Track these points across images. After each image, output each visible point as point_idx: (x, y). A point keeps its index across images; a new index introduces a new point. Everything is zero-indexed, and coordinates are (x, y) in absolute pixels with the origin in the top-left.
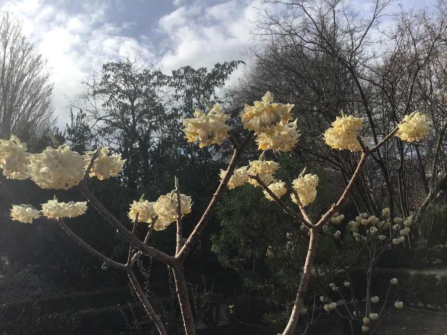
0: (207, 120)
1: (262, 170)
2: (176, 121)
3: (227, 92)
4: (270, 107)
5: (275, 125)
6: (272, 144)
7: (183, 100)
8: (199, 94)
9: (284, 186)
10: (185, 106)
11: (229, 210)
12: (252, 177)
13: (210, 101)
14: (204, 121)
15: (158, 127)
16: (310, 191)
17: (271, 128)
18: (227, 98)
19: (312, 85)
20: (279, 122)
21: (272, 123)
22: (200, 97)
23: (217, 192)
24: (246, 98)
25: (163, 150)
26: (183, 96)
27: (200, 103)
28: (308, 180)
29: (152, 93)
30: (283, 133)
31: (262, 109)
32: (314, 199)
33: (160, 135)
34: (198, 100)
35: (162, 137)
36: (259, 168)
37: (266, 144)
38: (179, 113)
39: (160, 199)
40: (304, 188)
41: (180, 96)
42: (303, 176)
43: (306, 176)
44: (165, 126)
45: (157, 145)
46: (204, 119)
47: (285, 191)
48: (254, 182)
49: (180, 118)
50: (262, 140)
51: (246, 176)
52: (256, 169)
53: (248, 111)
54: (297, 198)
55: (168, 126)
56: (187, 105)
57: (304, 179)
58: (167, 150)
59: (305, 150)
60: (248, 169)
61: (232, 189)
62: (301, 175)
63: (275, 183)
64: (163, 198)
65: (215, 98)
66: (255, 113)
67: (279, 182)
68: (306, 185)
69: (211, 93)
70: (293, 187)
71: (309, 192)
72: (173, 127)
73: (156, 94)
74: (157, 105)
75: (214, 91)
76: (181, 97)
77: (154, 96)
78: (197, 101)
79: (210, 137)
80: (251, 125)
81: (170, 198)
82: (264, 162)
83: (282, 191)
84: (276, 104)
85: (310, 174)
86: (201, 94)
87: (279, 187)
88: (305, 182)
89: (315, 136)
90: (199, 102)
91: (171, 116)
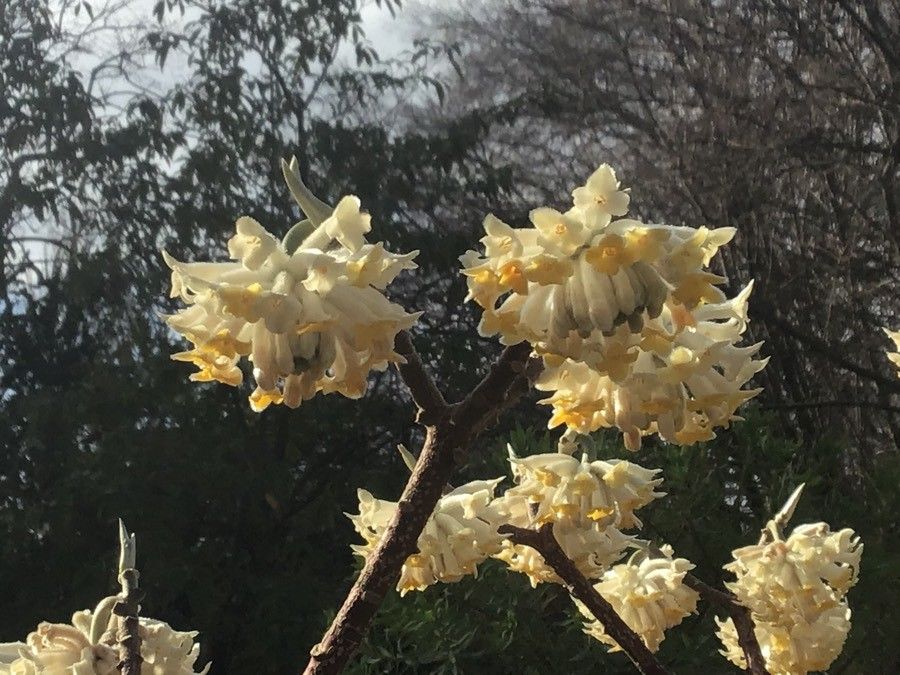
0: (297, 278)
1: (569, 509)
2: (152, 169)
3: (427, 20)
4: (614, 241)
5: (636, 325)
6: (618, 408)
7: (191, 60)
8: (275, 30)
9: (686, 581)
10: (203, 95)
11: (402, 664)
12: (520, 537)
13: (331, 71)
14: (280, 283)
15: (51, 195)
16: (818, 614)
17: (616, 339)
18: (421, 61)
19: (864, 15)
20: (655, 312)
21: (621, 318)
22: (280, 46)
23: (328, 637)
24: (522, 57)
25: (75, 316)
26: (191, 42)
27: (281, 80)
28: (806, 554)
29: (30, 17)
30: (679, 355)
31: (574, 248)
32: (836, 651)
33: (61, 231)
34: (271, 60)
35: (74, 241)
36: (557, 497)
37: (589, 405)
38: (168, 126)
39: (37, 641)
40: (788, 594)
41: (178, 38)
42: (786, 531)
43: (800, 531)
44: (89, 189)
45: (42, 282)
46: (280, 268)
47: (686, 603)
48: (526, 560)
49: (170, 152)
50: (570, 385)
51: (491, 531)
52: (540, 497)
53: (500, 251)
54: (749, 643)
55: (106, 193)
56: (209, 89)
57: (786, 551)
58: (94, 314)
59: (815, 348)
60: (498, 493)
61: (412, 595)
62: (772, 525)
63: (637, 562)
64: (51, 635)
65: (362, 54)
66: (534, 266)
67: (661, 555)
68: (795, 578)
69: (339, 29)
70: (728, 586)
71: (810, 619)
72: (132, 199)
73: (54, 21)
74: (57, 80)
75: (357, 18)
76: (184, 44)
77: (42, 31)
78: (266, 70)
79: (307, 361)
80: (511, 319)
81: (90, 638)
82: (584, 464)
83: (673, 605)
84: (643, 230)
85: (820, 526)
86: (289, 33)
87: (659, 582)
88: (792, 565)
89: (870, 276)
90: (274, 70)
91: (126, 142)
